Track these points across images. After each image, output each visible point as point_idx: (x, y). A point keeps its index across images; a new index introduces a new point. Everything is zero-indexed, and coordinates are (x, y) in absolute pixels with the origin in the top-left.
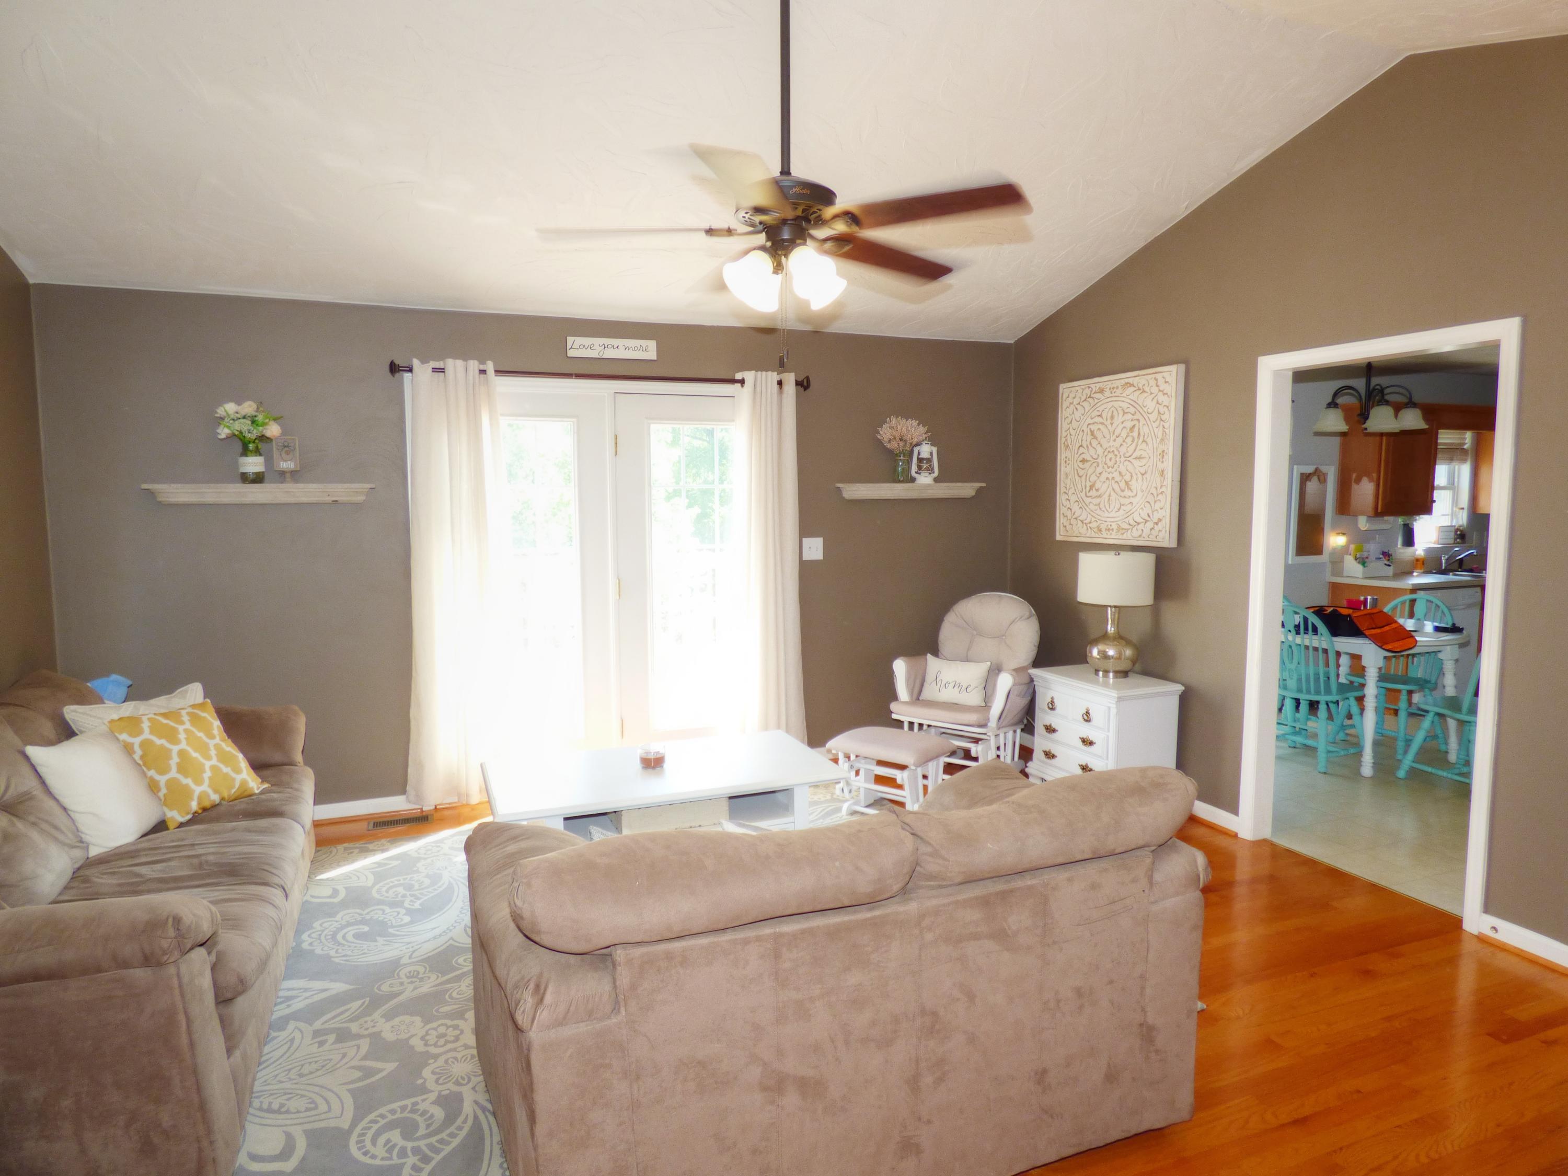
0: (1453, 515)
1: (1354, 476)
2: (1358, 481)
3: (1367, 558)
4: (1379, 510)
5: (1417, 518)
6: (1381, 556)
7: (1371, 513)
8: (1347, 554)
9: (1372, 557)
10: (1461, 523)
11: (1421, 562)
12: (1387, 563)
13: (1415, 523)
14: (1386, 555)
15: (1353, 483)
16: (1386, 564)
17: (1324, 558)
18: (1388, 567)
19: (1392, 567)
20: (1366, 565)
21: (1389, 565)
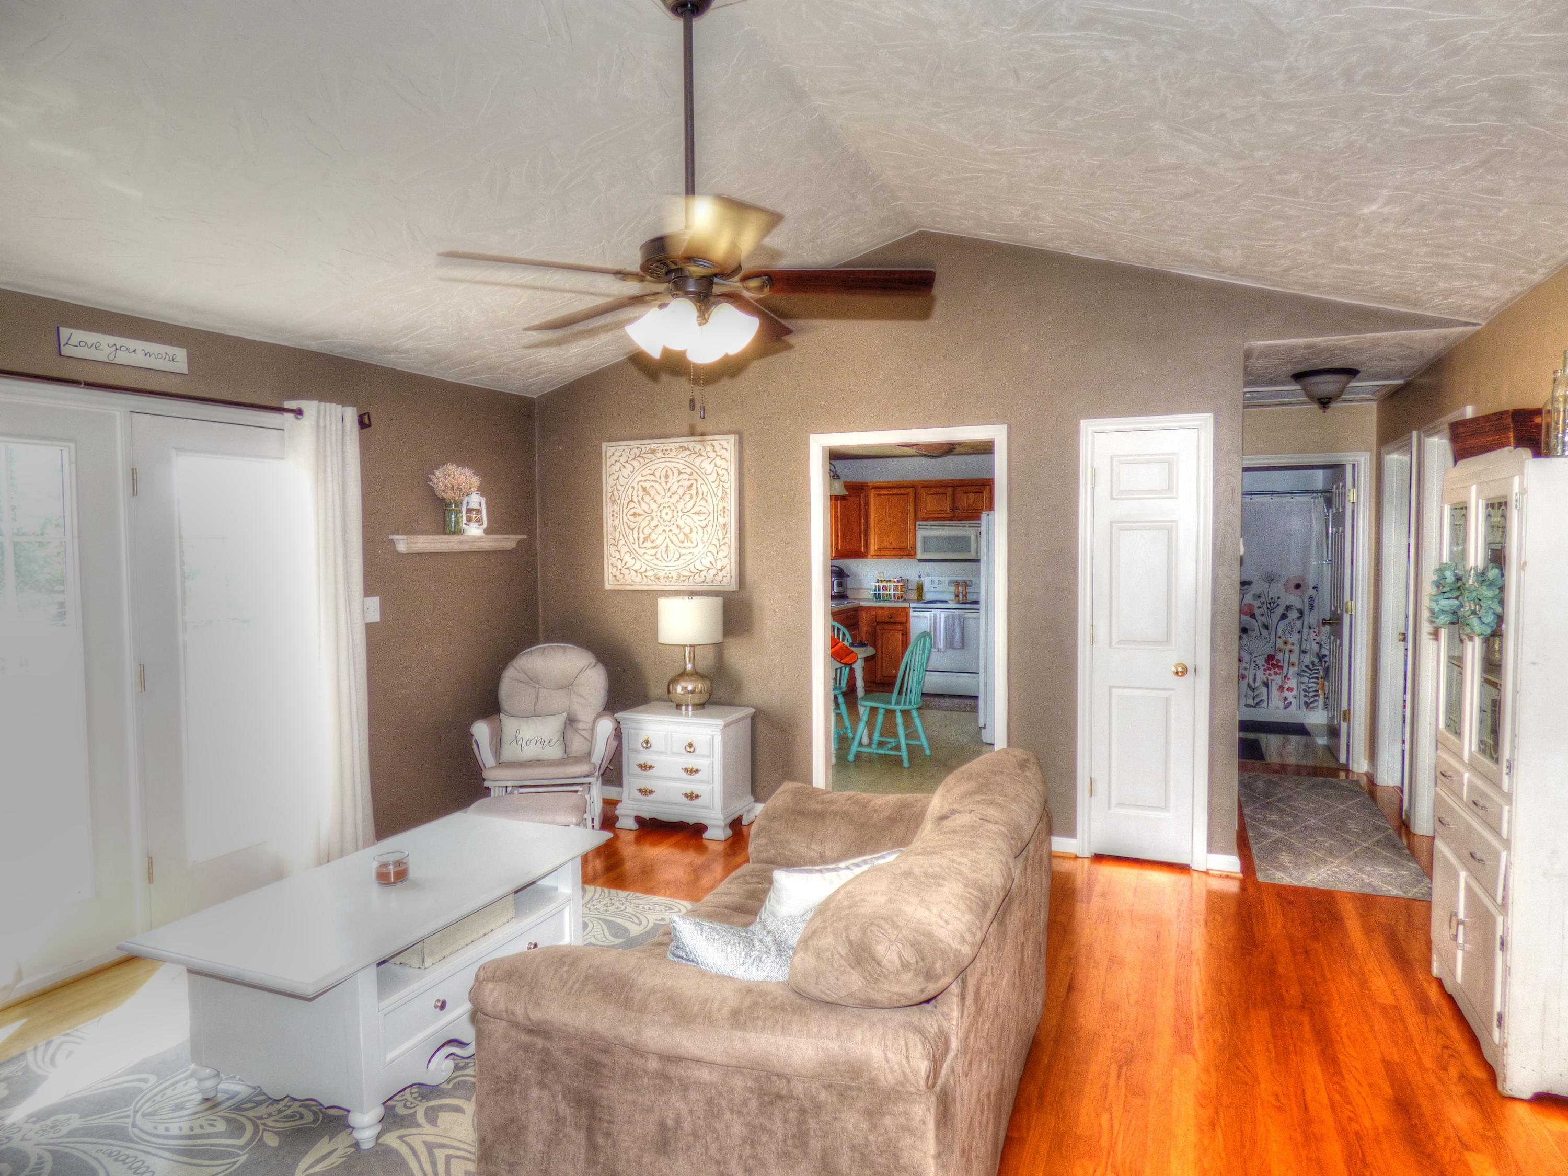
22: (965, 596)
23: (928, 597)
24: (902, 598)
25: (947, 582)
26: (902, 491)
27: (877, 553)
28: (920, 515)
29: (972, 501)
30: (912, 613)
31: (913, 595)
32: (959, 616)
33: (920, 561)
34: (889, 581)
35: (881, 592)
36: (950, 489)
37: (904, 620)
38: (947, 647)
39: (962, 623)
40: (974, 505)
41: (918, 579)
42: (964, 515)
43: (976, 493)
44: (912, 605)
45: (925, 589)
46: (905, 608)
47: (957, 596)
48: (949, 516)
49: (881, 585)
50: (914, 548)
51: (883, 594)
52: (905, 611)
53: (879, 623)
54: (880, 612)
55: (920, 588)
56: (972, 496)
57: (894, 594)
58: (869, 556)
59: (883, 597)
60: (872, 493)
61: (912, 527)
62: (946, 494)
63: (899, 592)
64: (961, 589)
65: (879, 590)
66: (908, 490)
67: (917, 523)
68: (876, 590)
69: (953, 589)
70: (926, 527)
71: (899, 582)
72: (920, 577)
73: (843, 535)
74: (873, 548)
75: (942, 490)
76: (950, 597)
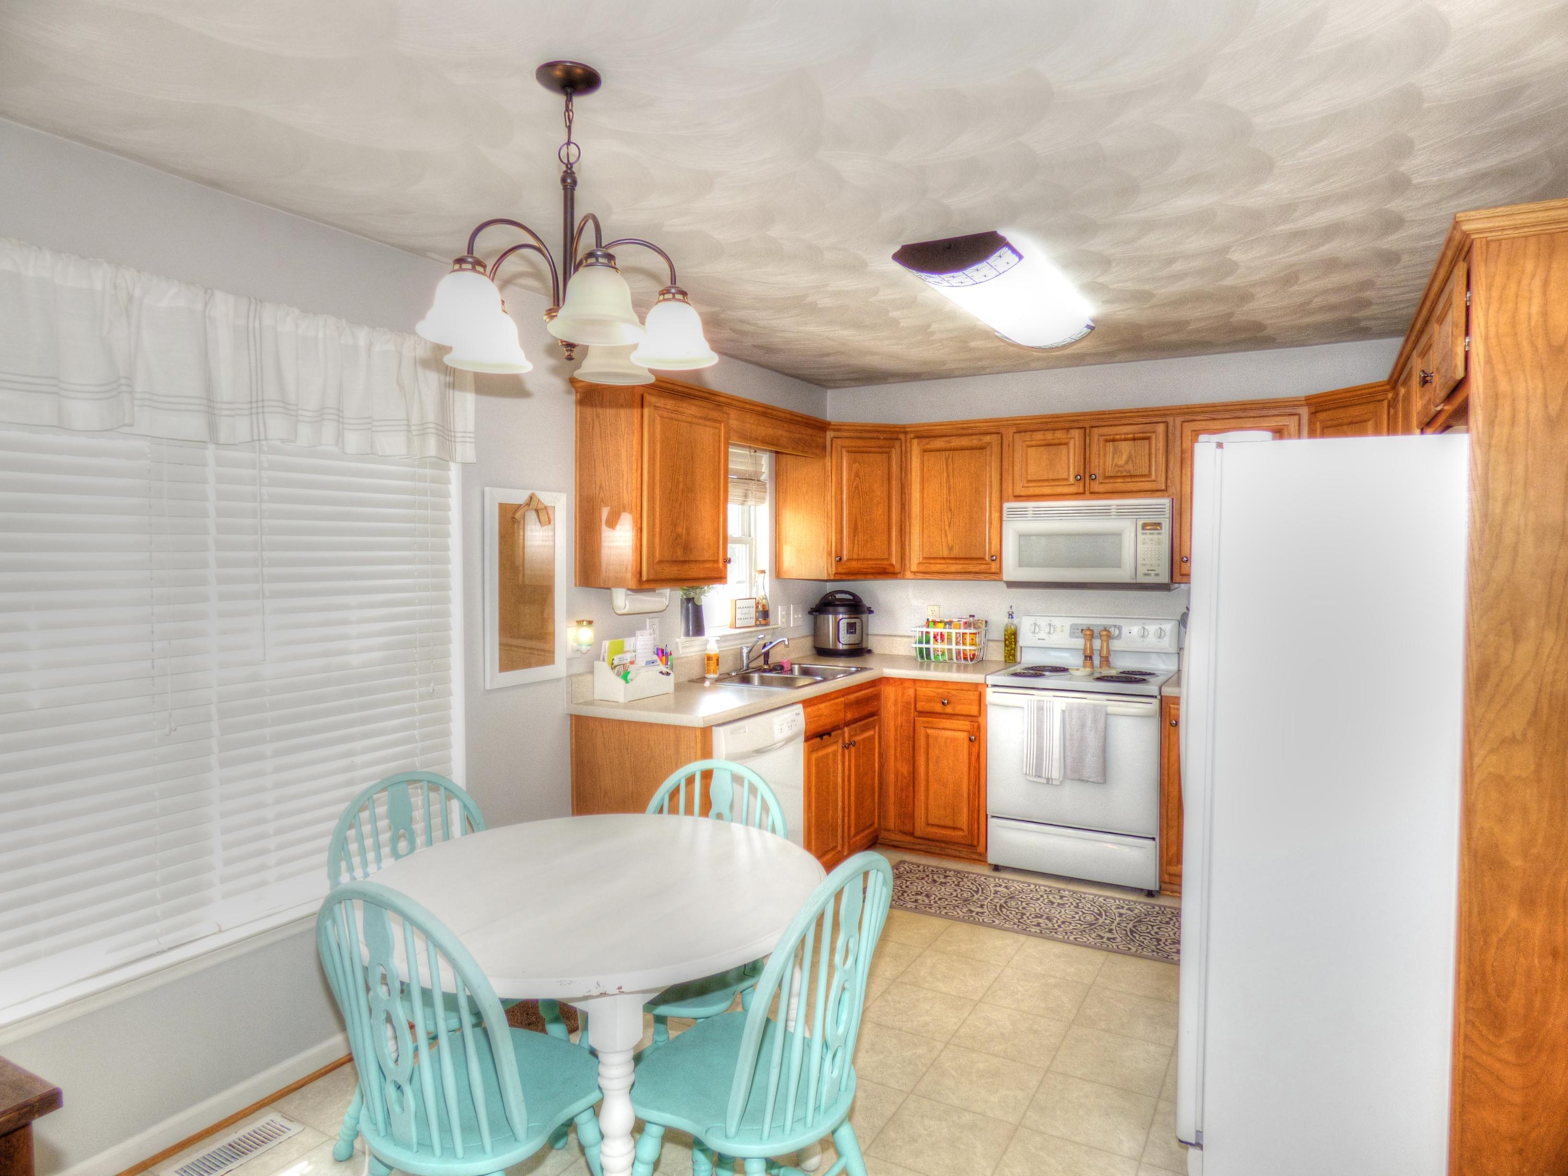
0: (752, 583)
1: (605, 512)
2: (612, 523)
3: (632, 663)
4: (644, 578)
5: (706, 588)
6: (656, 657)
7: (632, 583)
8: (599, 660)
9: (641, 662)
10: (761, 594)
11: (714, 660)
12: (665, 670)
13: (702, 597)
14: (662, 653)
15: (604, 527)
16: (661, 673)
17: (559, 668)
18: (665, 677)
19: (672, 675)
20: (629, 677)
21: (668, 674)
22: (1106, 661)
23: (1028, 658)
24: (974, 660)
25: (1067, 630)
26: (974, 441)
27: (922, 569)
28: (1009, 491)
29: (1124, 457)
30: (991, 696)
31: (996, 653)
32: (1095, 709)
33: (1011, 584)
34: (950, 623)
35: (932, 646)
36: (1076, 433)
37: (974, 710)
38: (1065, 776)
39: (1101, 724)
40: (1130, 467)
41: (1006, 620)
42: (1108, 487)
43: (1134, 439)
44: (991, 680)
45: (1022, 642)
46: (976, 685)
47: (1089, 658)
48: (1073, 489)
49: (932, 631)
50: (997, 558)
51: (936, 650)
52: (978, 691)
53: (922, 713)
54: (923, 691)
55: (1011, 639)
56: (1125, 447)
57: (958, 653)
58: (908, 574)
59: (936, 656)
60: (915, 449)
61: (996, 515)
62: (1066, 444)
63: (968, 648)
64: (1097, 644)
65: (928, 642)
66: (988, 438)
67: (1006, 505)
68: (920, 642)
69: (1080, 643)
70: (1022, 514)
71: (967, 625)
72: (1011, 616)
73: (854, 530)
74: (915, 558)
75: (1060, 435)
76: (1072, 660)
